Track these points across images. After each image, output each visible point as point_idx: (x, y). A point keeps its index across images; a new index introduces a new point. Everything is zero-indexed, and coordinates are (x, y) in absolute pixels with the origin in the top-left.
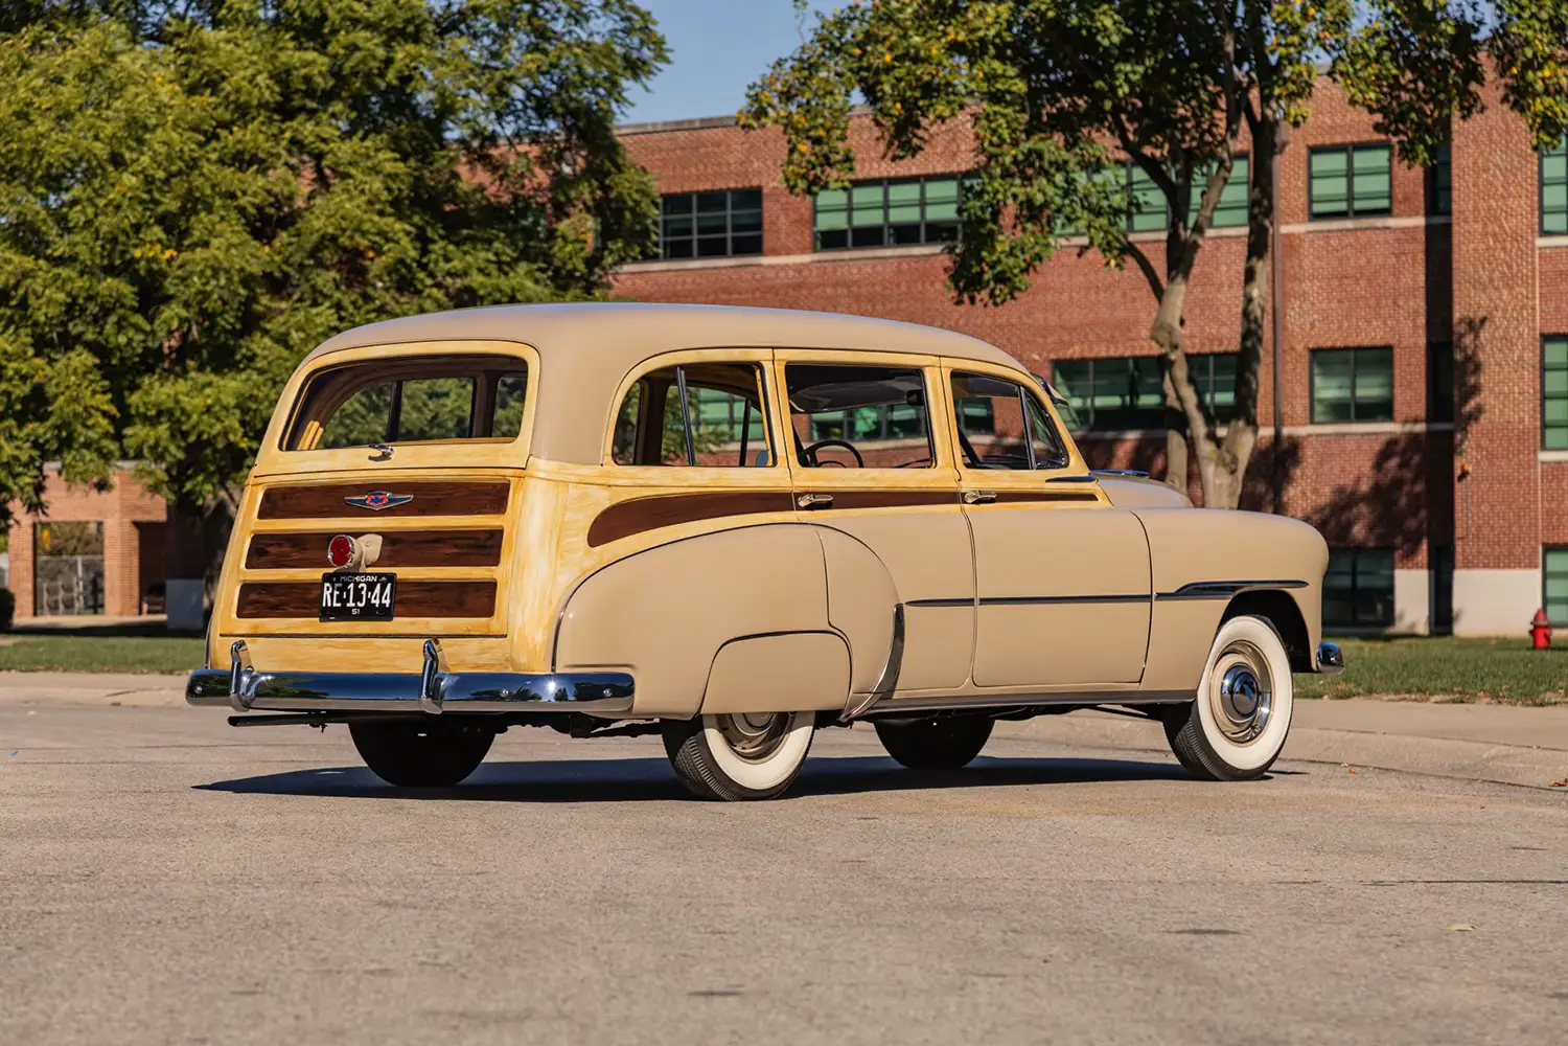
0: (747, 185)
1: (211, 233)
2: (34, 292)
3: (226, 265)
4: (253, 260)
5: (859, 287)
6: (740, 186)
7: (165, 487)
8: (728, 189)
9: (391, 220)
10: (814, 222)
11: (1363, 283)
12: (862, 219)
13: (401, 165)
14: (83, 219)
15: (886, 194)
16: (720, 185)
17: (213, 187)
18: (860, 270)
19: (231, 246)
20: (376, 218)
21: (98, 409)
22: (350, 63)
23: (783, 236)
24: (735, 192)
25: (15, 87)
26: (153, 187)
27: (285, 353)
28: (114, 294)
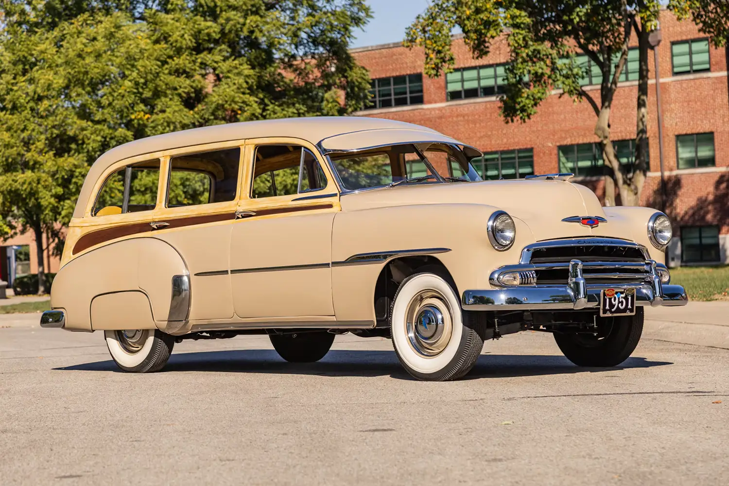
0: (415, 72)
1: (166, 107)
2: (87, 137)
3: (174, 120)
4: (185, 118)
5: (468, 117)
6: (412, 73)
8: (407, 75)
9: (248, 96)
10: (446, 87)
11: (699, 103)
12: (468, 85)
13: (252, 71)
14: (107, 102)
16: (403, 73)
17: (166, 84)
18: (468, 109)
19: (175, 112)
20: (241, 95)
22: (228, 27)
23: (433, 95)
24: (410, 76)
26: (139, 87)
28: (123, 135)
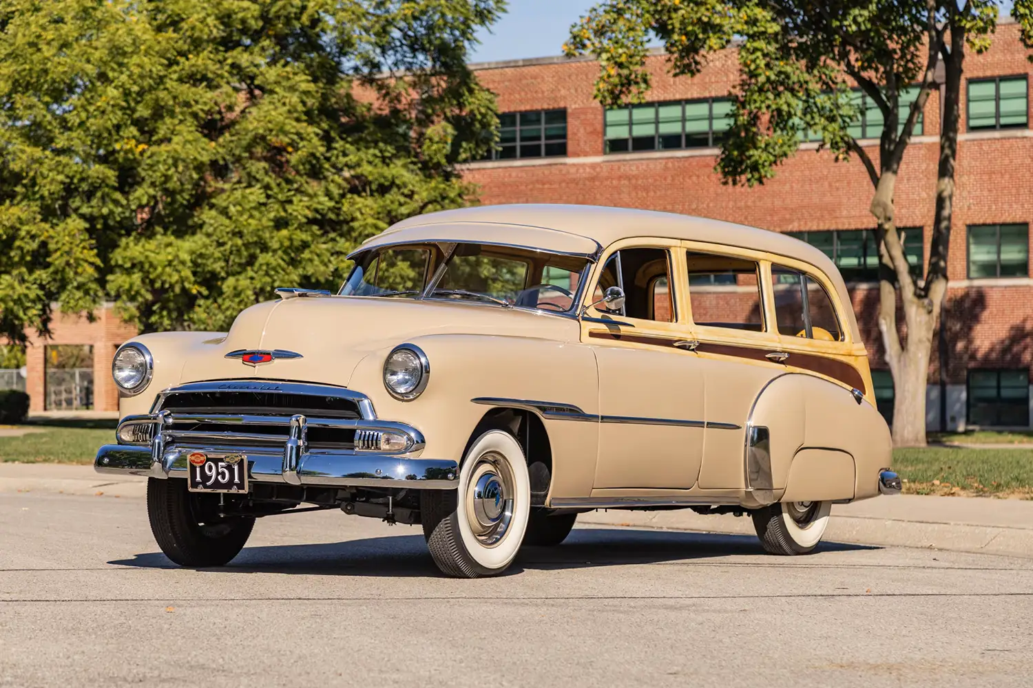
0: (556, 106)
1: (172, 133)
2: (42, 174)
3: (183, 156)
4: (204, 152)
5: (637, 179)
6: (551, 107)
7: (136, 320)
8: (543, 110)
9: (305, 124)
10: (604, 133)
11: (1007, 177)
12: (639, 131)
13: (312, 85)
14: (78, 121)
15: (657, 113)
16: (537, 106)
17: (175, 98)
18: (638, 168)
19: (186, 142)
20: (295, 123)
21: (86, 261)
22: (274, 9)
23: (582, 144)
24: (548, 112)
25: (28, 24)
26: (129, 98)
27: (227, 222)
28: (101, 176)
